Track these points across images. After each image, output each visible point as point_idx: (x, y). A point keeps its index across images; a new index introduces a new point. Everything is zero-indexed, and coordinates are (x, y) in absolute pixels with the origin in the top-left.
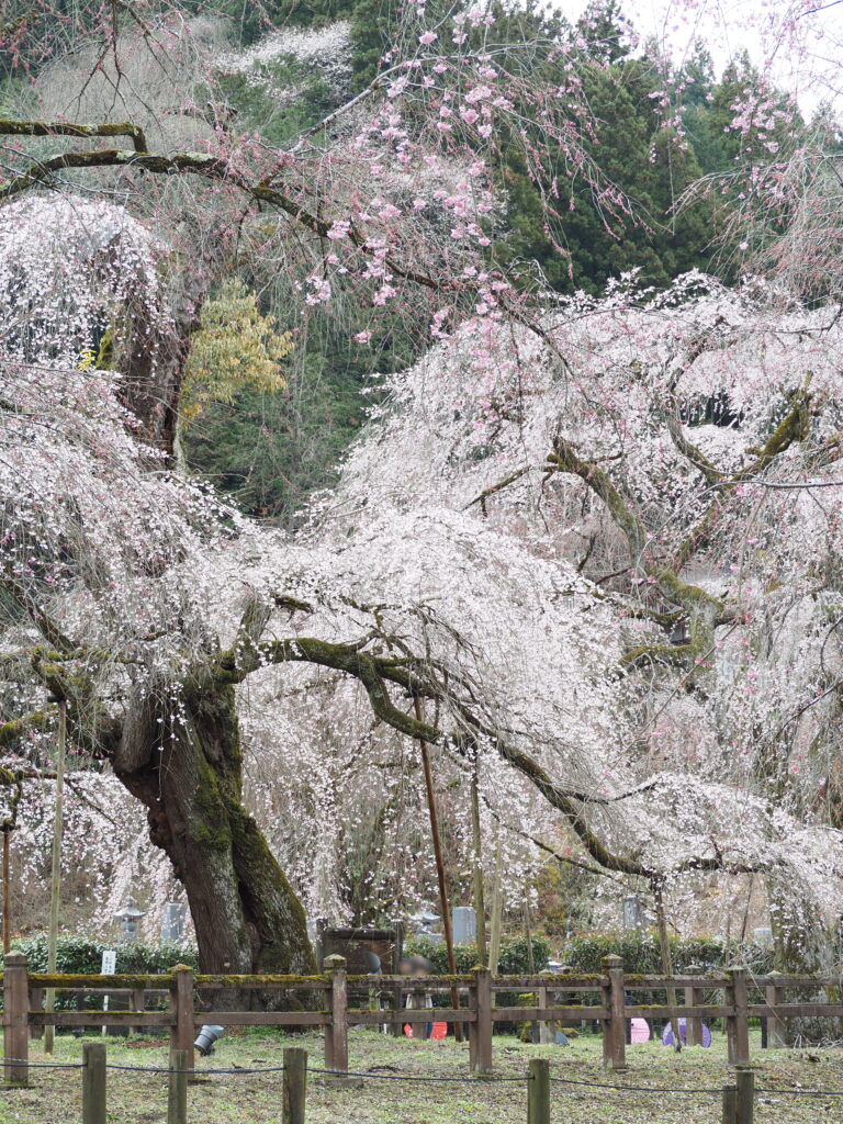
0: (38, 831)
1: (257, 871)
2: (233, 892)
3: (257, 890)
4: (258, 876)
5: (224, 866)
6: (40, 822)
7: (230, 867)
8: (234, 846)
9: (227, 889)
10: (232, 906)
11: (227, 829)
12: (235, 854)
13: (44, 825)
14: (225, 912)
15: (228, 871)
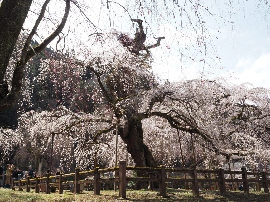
0: (101, 154)
1: (148, 156)
2: (144, 160)
3: (148, 160)
4: (149, 157)
5: (143, 155)
6: (102, 152)
7: (144, 155)
8: (144, 151)
9: (143, 159)
10: (144, 163)
11: (143, 148)
12: (144, 153)
13: (102, 153)
14: (143, 164)
15: (143, 156)
